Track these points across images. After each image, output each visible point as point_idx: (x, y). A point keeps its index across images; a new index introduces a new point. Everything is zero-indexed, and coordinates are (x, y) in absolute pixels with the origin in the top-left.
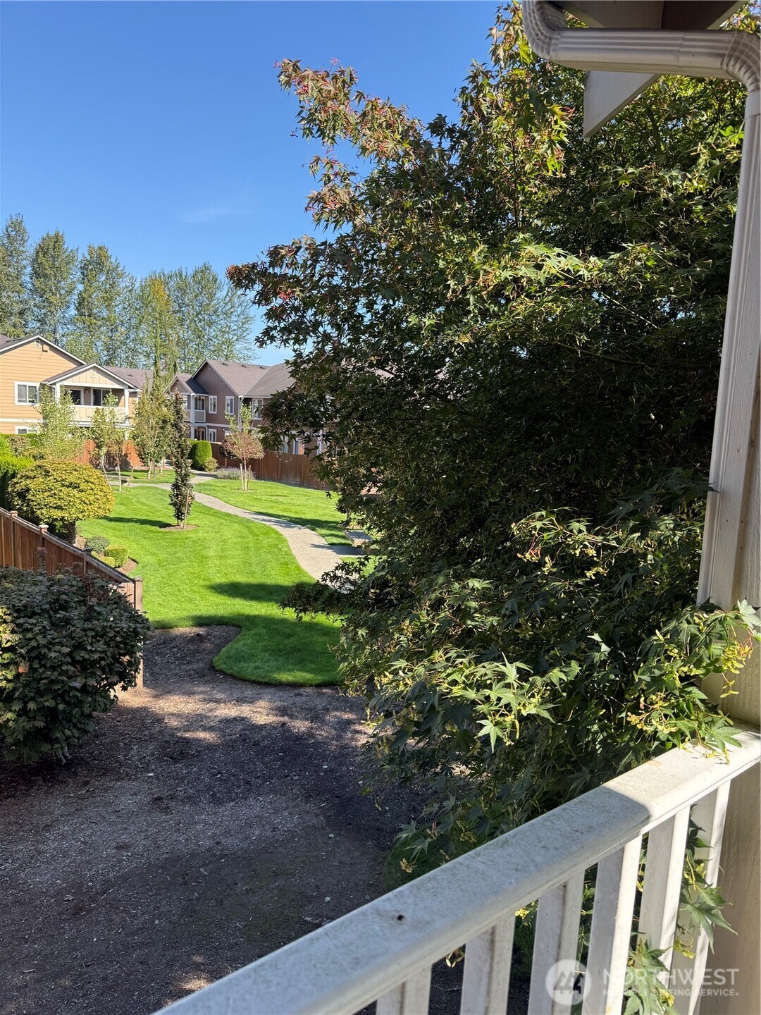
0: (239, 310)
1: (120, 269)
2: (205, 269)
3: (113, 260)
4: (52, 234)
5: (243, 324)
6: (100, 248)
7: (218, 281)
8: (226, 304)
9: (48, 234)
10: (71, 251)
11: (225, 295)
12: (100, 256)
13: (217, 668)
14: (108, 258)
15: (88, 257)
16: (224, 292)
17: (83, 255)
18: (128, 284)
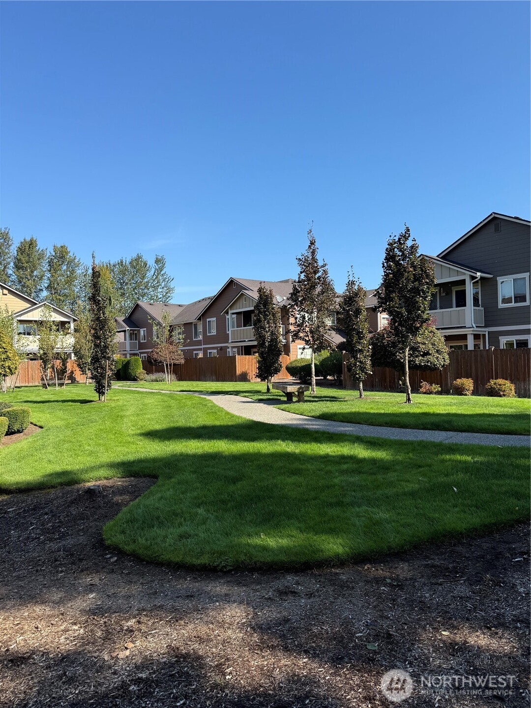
0: (163, 283)
1: (76, 261)
2: (139, 258)
3: (71, 254)
4: (28, 239)
5: (167, 293)
6: (62, 247)
7: (148, 266)
8: (154, 281)
9: (25, 240)
10: (42, 250)
11: (153, 274)
12: (61, 252)
13: (108, 542)
14: (67, 253)
15: (54, 254)
16: (152, 272)
17: (50, 252)
18: (83, 271)
